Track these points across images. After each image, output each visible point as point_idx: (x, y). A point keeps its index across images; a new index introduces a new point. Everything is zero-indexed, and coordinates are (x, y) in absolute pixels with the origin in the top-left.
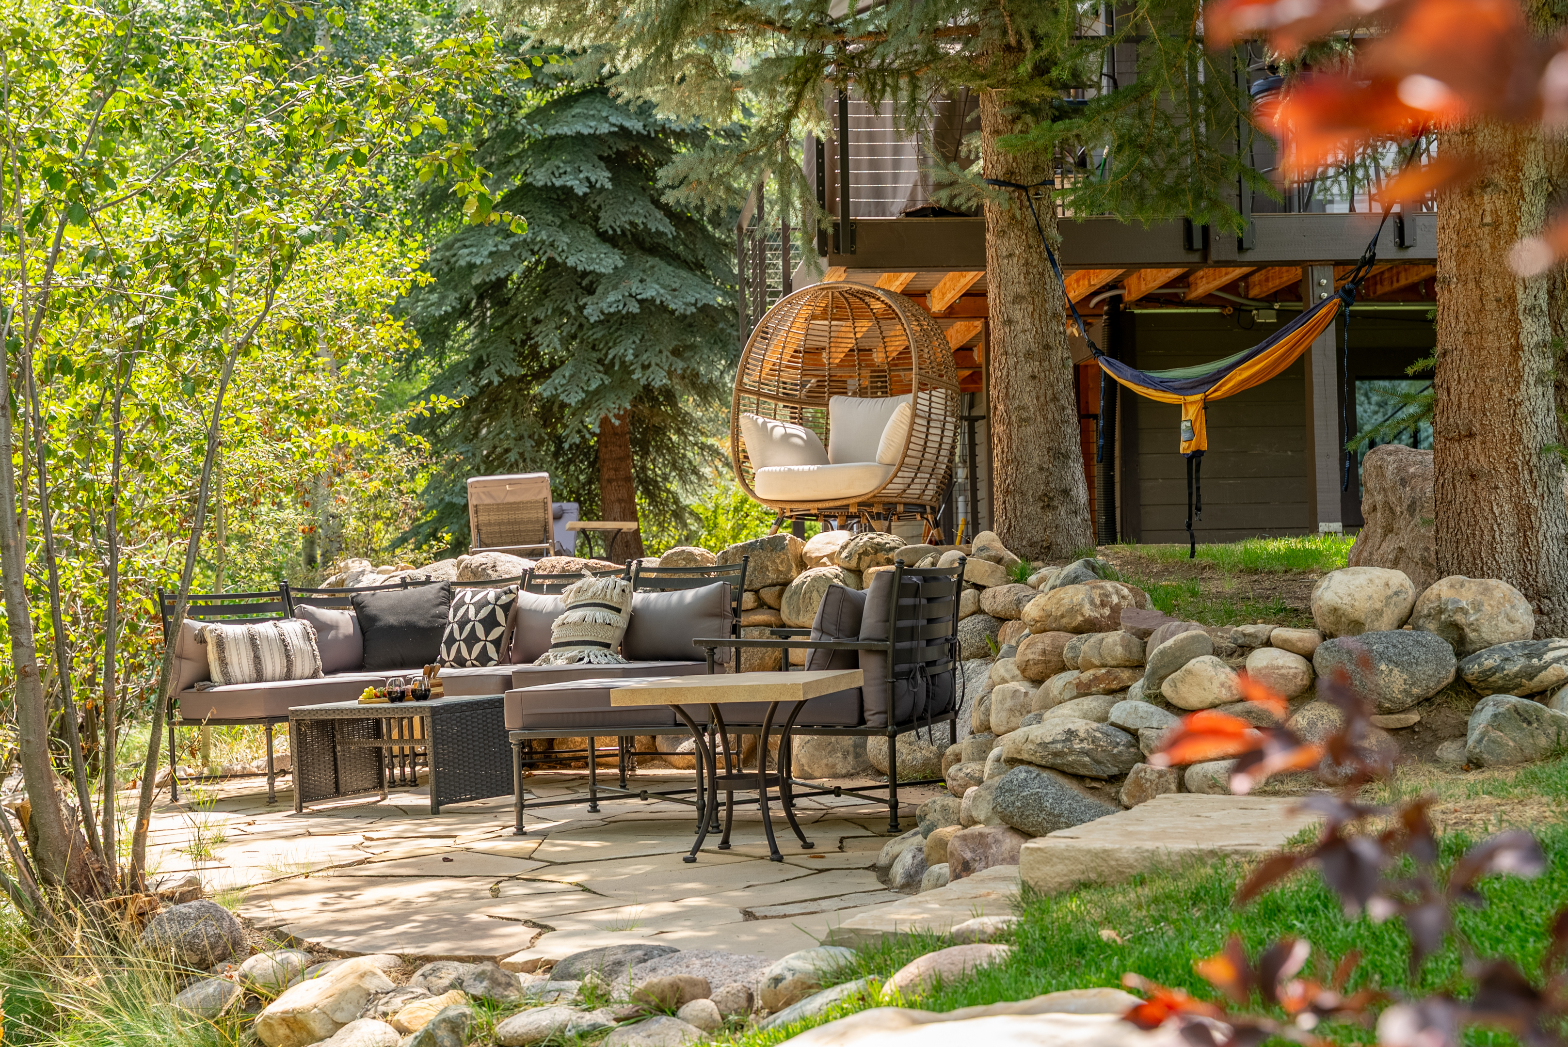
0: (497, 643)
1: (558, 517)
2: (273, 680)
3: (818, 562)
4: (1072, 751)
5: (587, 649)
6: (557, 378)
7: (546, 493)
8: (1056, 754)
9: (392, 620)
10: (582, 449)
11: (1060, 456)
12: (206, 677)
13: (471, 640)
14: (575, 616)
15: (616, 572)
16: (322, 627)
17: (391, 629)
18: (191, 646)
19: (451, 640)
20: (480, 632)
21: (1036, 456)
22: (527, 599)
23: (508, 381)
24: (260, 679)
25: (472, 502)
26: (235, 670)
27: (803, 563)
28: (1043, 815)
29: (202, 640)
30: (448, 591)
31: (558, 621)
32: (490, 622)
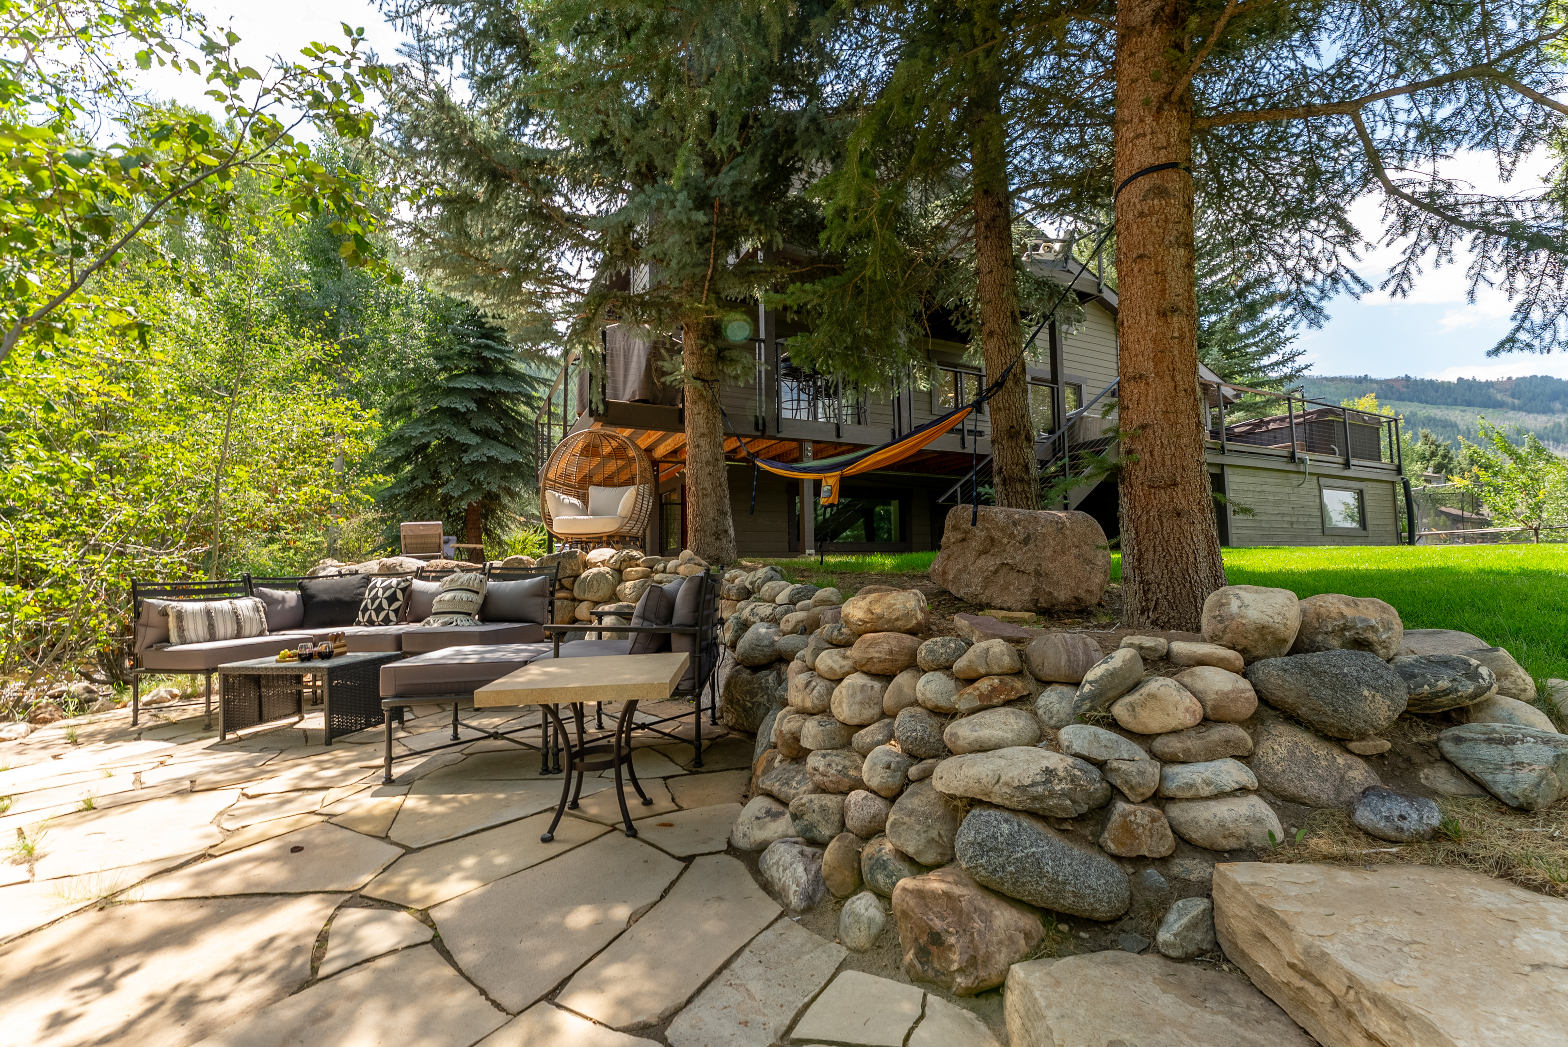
0: (396, 611)
1: (446, 542)
2: (225, 639)
3: (595, 565)
4: (1052, 794)
5: (455, 617)
6: (449, 486)
7: (441, 531)
8: (1034, 799)
9: (325, 597)
10: (457, 517)
11: (723, 513)
12: (166, 640)
13: (379, 609)
14: (448, 596)
15: (476, 569)
16: (270, 602)
17: (325, 603)
18: (155, 618)
19: (366, 609)
20: (385, 604)
21: (711, 513)
22: (418, 584)
23: (426, 486)
24: (213, 638)
25: (402, 534)
26: (190, 633)
27: (586, 565)
28: (1044, 882)
29: (164, 613)
30: (367, 578)
31: (437, 599)
32: (392, 599)
